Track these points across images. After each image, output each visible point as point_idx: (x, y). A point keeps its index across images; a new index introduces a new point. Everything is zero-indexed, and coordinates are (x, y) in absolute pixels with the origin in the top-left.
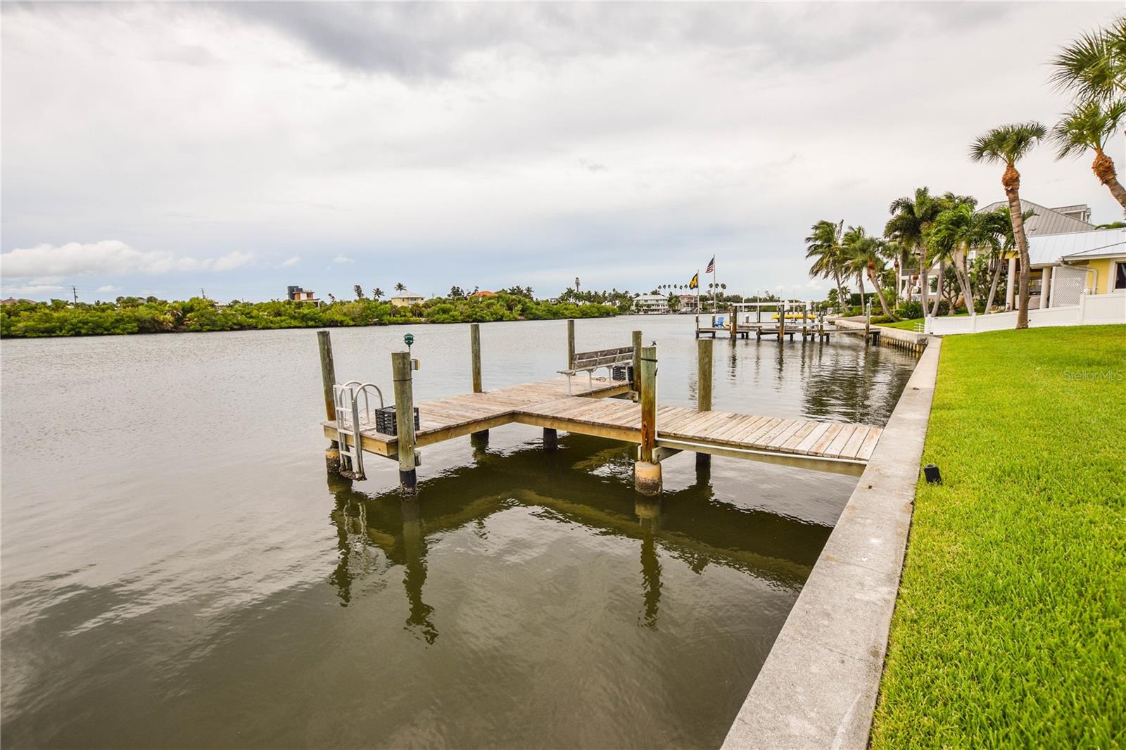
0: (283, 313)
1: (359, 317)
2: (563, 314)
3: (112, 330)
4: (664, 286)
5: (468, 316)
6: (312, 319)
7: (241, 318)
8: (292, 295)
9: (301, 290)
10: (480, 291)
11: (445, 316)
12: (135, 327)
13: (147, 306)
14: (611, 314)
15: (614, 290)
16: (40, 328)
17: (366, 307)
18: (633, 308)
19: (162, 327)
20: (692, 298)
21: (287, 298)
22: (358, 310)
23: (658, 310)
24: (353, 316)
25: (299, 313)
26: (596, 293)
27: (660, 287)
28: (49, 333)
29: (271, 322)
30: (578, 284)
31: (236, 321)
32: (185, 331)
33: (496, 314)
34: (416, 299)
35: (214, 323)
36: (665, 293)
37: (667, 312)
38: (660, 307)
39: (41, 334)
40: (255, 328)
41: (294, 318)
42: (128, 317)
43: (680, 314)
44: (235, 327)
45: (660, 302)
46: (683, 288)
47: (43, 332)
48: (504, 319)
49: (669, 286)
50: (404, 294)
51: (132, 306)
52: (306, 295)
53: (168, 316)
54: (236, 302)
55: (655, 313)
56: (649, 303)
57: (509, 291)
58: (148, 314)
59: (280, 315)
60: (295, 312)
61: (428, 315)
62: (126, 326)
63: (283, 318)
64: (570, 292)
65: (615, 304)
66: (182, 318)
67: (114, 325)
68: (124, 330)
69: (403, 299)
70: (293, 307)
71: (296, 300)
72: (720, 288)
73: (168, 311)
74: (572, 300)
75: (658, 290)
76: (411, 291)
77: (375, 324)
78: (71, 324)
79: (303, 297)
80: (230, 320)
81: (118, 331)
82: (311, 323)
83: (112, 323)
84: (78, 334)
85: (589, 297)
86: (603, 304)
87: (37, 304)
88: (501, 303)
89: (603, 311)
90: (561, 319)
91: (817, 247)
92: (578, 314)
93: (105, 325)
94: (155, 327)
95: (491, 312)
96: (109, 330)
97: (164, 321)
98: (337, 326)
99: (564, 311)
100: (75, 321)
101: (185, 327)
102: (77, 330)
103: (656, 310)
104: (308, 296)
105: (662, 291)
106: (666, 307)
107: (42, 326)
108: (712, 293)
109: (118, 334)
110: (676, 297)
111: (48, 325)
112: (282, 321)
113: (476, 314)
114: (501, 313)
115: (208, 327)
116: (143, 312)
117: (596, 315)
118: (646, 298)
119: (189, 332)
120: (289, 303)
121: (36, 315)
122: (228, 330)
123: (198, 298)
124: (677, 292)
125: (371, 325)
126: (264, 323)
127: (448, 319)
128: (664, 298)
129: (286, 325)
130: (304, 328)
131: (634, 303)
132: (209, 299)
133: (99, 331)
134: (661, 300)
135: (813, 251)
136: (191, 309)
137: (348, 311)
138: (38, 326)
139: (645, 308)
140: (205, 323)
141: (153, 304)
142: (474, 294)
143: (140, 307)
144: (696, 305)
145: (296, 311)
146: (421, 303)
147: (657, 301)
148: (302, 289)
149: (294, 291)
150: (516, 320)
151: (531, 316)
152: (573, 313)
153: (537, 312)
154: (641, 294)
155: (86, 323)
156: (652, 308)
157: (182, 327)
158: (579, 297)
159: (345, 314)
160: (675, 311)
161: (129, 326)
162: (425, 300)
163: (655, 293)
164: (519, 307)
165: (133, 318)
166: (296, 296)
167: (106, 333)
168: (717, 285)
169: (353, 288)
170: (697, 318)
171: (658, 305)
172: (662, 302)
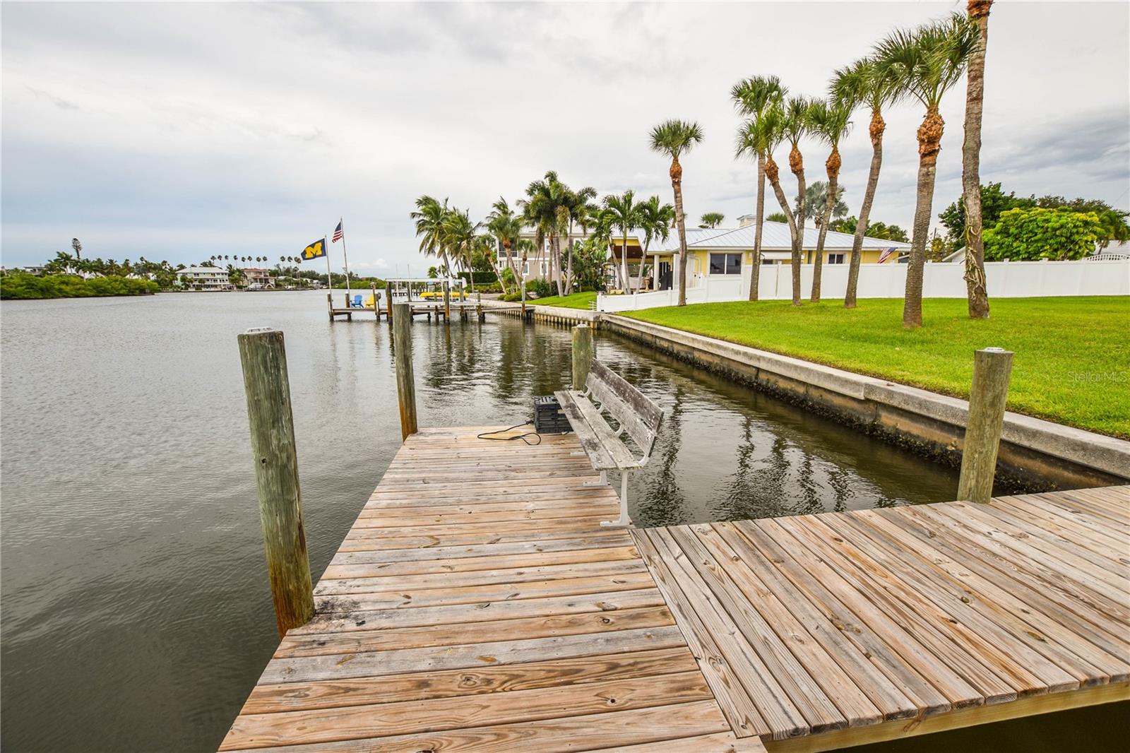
2: (60, 290)
4: (220, 257)
14: (147, 291)
15: (142, 259)
18: (178, 283)
20: (260, 273)
23: (216, 286)
26: (111, 261)
27: (213, 258)
30: (77, 248)
36: (222, 266)
37: (230, 288)
38: (219, 283)
43: (248, 291)
45: (217, 276)
46: (247, 261)
49: (226, 257)
55: (212, 289)
56: (201, 277)
64: (65, 258)
65: (148, 278)
72: (293, 261)
74: (71, 271)
75: (212, 261)
85: (98, 267)
86: (128, 277)
89: (131, 287)
90: (59, 297)
91: (425, 223)
99: (63, 287)
103: (212, 286)
105: (216, 262)
106: (227, 283)
108: (281, 268)
110: (238, 270)
118: (195, 270)
124: (238, 265)
128: (221, 271)
131: (178, 277)
134: (218, 274)
135: (421, 226)
139: (197, 283)
144: (266, 281)
147: (212, 274)
152: (79, 289)
154: (187, 265)
156: (207, 283)
158: (82, 266)
160: (240, 288)
163: (205, 265)
168: (290, 259)
170: (329, 296)
171: (215, 280)
172: (220, 276)
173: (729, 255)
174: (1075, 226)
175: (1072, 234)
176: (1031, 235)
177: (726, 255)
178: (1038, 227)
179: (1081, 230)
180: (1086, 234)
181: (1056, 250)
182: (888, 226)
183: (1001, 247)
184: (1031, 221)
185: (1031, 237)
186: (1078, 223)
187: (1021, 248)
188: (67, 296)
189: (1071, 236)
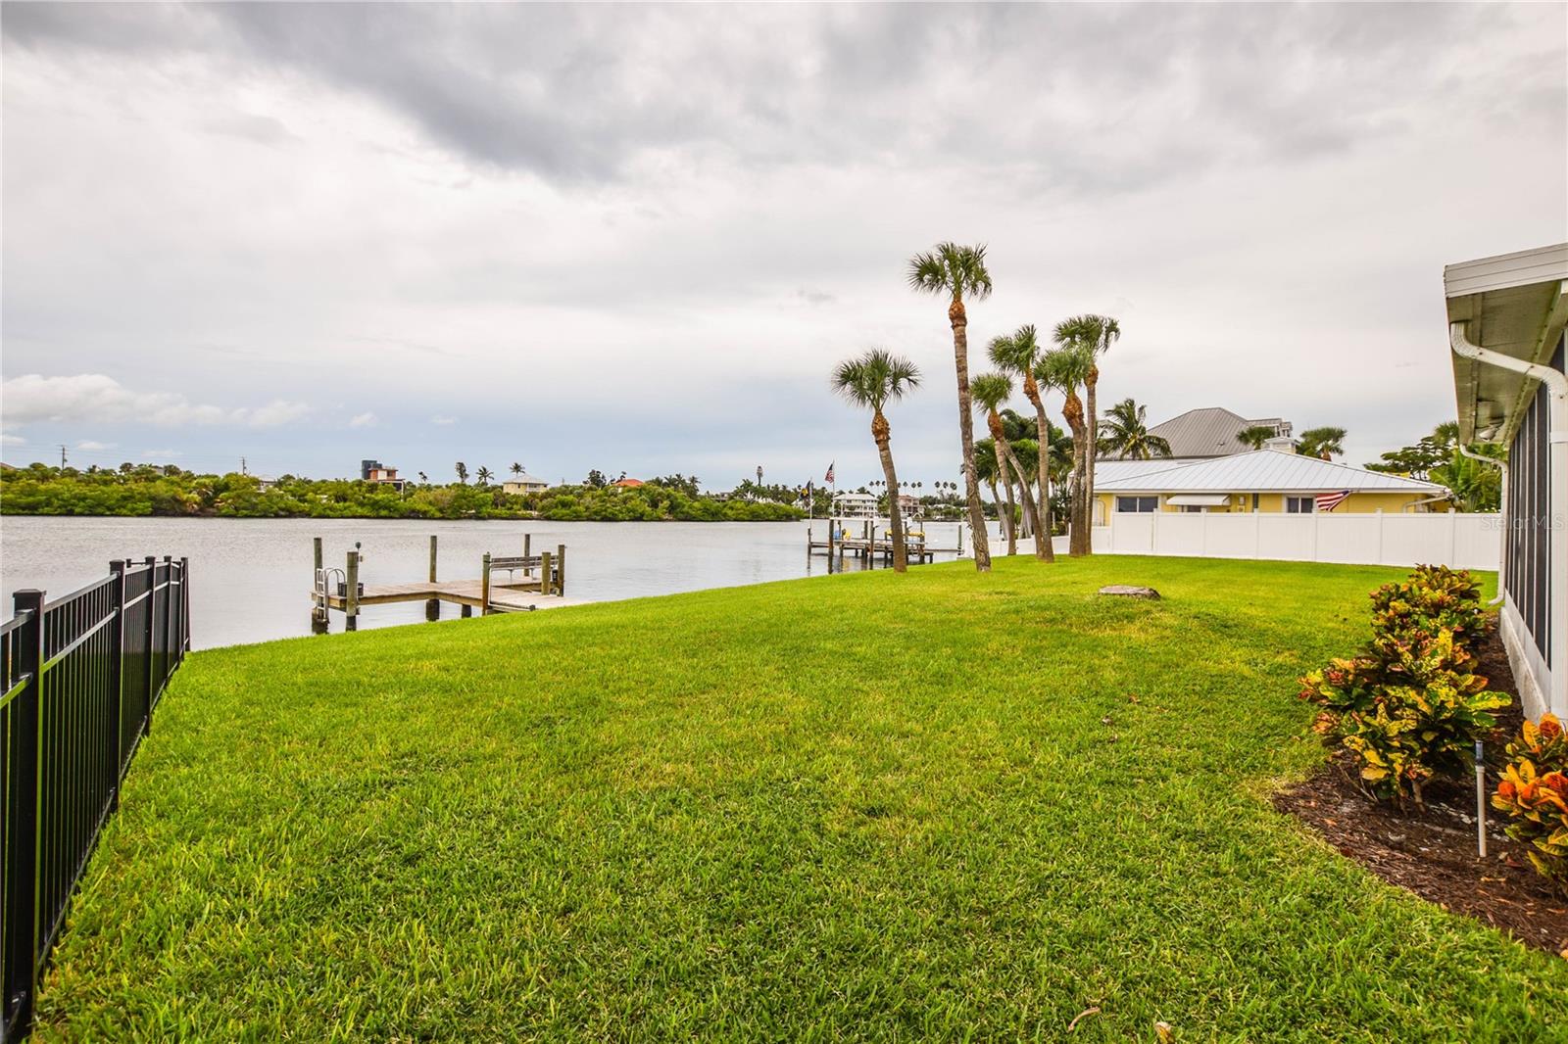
0: (350, 497)
1: (449, 508)
2: (725, 515)
3: (117, 510)
4: (878, 483)
5: (596, 513)
6: (385, 508)
7: (291, 500)
8: (367, 474)
9: (380, 467)
10: (627, 477)
11: (564, 511)
12: (147, 507)
13: (167, 481)
14: (794, 517)
16: (20, 503)
17: (459, 495)
18: (832, 509)
19: (184, 508)
20: (912, 500)
21: (359, 476)
22: (448, 498)
23: (864, 514)
24: (442, 505)
25: (369, 499)
26: (785, 488)
27: (872, 484)
28: (31, 510)
29: (331, 509)
30: (760, 475)
31: (283, 506)
32: (213, 516)
33: (633, 511)
34: (535, 485)
35: (254, 506)
36: (877, 492)
38: (868, 511)
39: (20, 511)
40: (307, 515)
41: (362, 505)
42: (139, 494)
44: (282, 513)
45: (868, 504)
47: (24, 509)
48: (645, 518)
50: (521, 478)
51: (147, 479)
52: (386, 473)
53: (195, 496)
54: (289, 477)
56: (853, 504)
57: (665, 481)
58: (167, 492)
59: (345, 500)
60: (364, 498)
61: (543, 509)
62: (135, 506)
63: (347, 504)
64: (747, 485)
65: (807, 503)
66: (211, 499)
67: (120, 503)
68: (133, 510)
69: (519, 485)
70: (364, 489)
71: (372, 480)
73: (195, 488)
74: (749, 496)
75: (868, 487)
76: (531, 474)
77: (470, 517)
78: (62, 500)
79: (382, 476)
80: (276, 504)
81: (125, 511)
82: (383, 513)
83: (118, 500)
84: (70, 513)
85: (774, 493)
86: (793, 502)
87: (16, 470)
88: (643, 497)
89: (781, 513)
90: (723, 521)
92: (747, 516)
93: (108, 503)
94: (174, 509)
95: (628, 509)
96: (113, 510)
97: (186, 501)
98: (418, 518)
100: (66, 495)
101: (215, 510)
102: (69, 508)
103: (861, 514)
104: (388, 475)
105: (872, 489)
106: (876, 511)
107: (24, 500)
108: (945, 494)
109: (125, 516)
111: (31, 499)
112: (345, 509)
113: (605, 510)
114: (640, 511)
115: (245, 512)
116: (161, 488)
117: (772, 517)
118: (848, 496)
119: (219, 517)
120: (359, 484)
121: (16, 486)
122: (271, 517)
123: (236, 474)
125: (465, 518)
126: (320, 510)
127: (568, 514)
128: (872, 498)
129: (350, 514)
130: (374, 518)
131: (833, 504)
132: (252, 475)
133: (100, 510)
134: (869, 501)
136: (226, 487)
137: (436, 499)
138: (19, 500)
139: (847, 510)
140: (242, 505)
141: (174, 478)
142: (619, 481)
143: (158, 482)
144: (916, 510)
145: (367, 495)
146: (542, 490)
147: (864, 501)
148: (381, 465)
149: (370, 468)
150: (660, 520)
151: (681, 516)
153: (690, 511)
154: (846, 490)
155: (84, 499)
156: (857, 511)
157: (211, 510)
158: (759, 492)
159: (430, 503)
161: (140, 505)
162: (549, 487)
163: (862, 491)
164: (666, 503)
165: (147, 495)
166: (372, 474)
167: (108, 513)
169: (454, 465)
171: (865, 508)
172: (870, 504)
173: (1140, 498)
177: (1138, 501)
188: (728, 519)
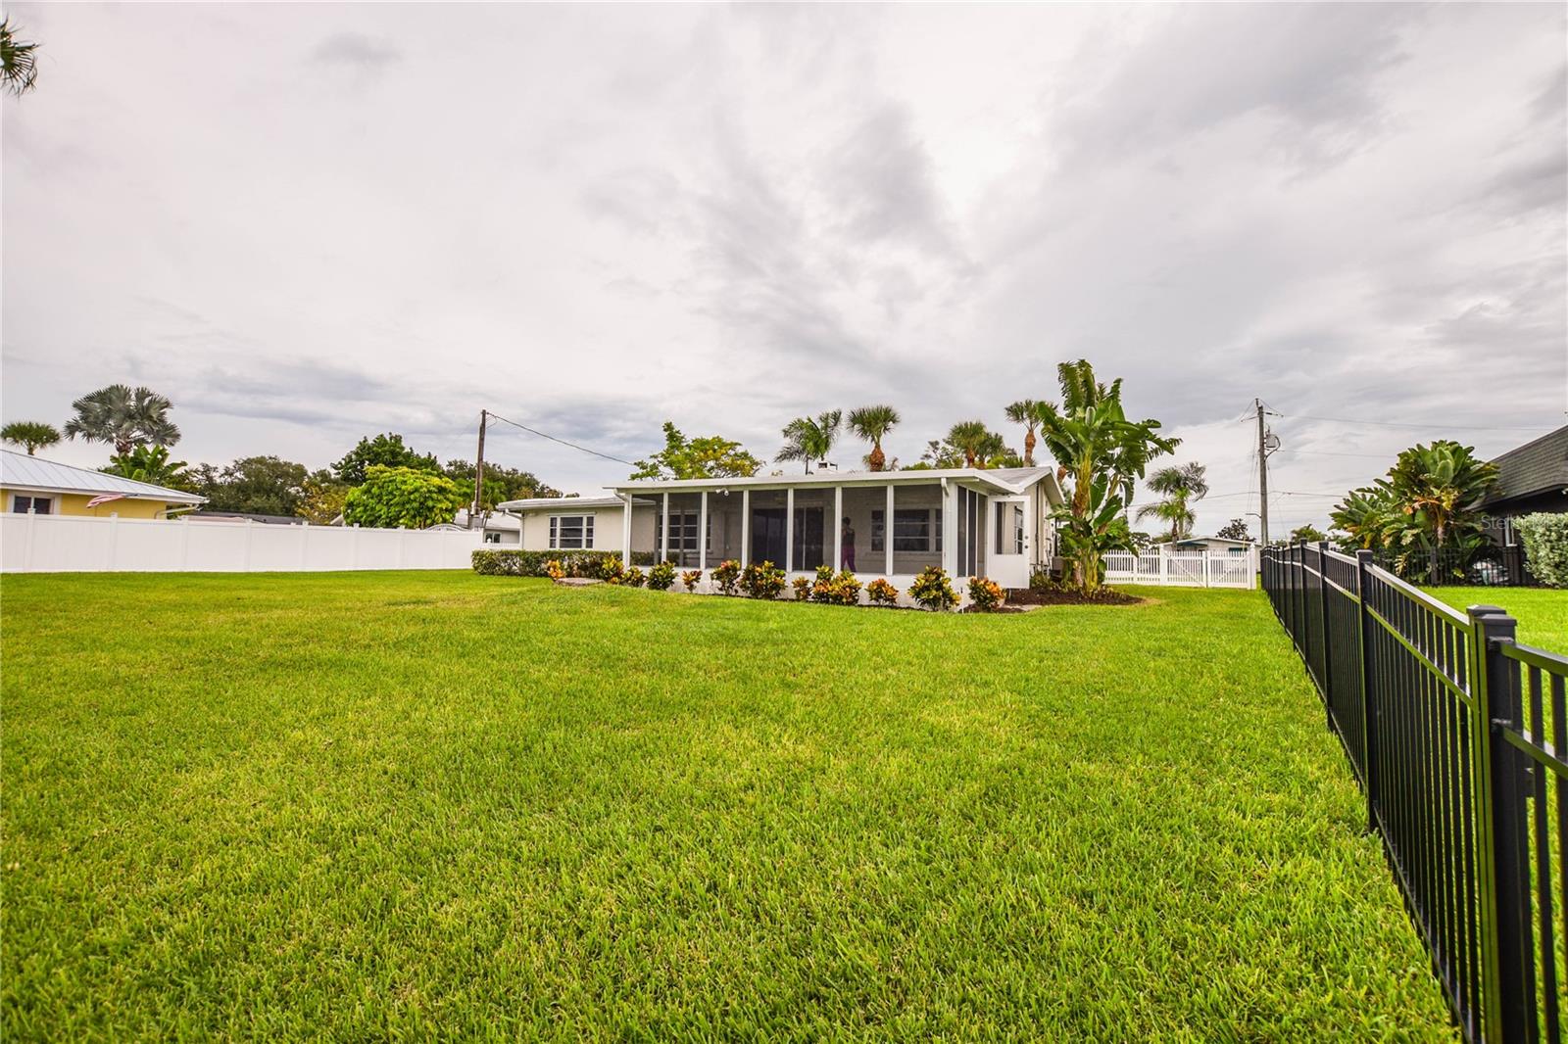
174: (430, 491)
175: (426, 498)
176: (390, 497)
178: (397, 489)
179: (435, 496)
180: (440, 501)
181: (414, 517)
182: (311, 470)
183: (365, 511)
184: (390, 481)
185: (391, 500)
186: (432, 488)
187: (382, 512)
189: (425, 501)
